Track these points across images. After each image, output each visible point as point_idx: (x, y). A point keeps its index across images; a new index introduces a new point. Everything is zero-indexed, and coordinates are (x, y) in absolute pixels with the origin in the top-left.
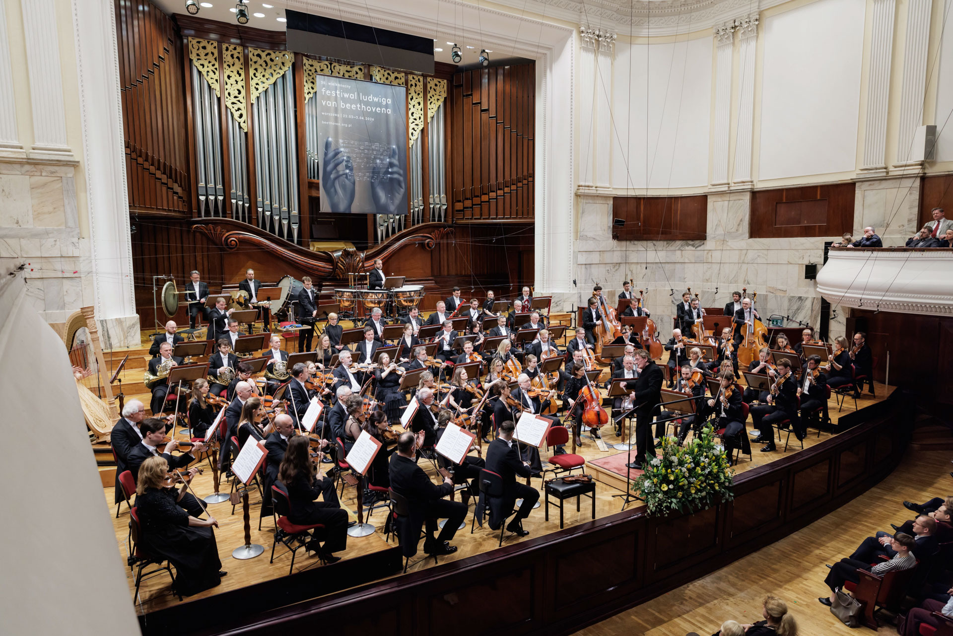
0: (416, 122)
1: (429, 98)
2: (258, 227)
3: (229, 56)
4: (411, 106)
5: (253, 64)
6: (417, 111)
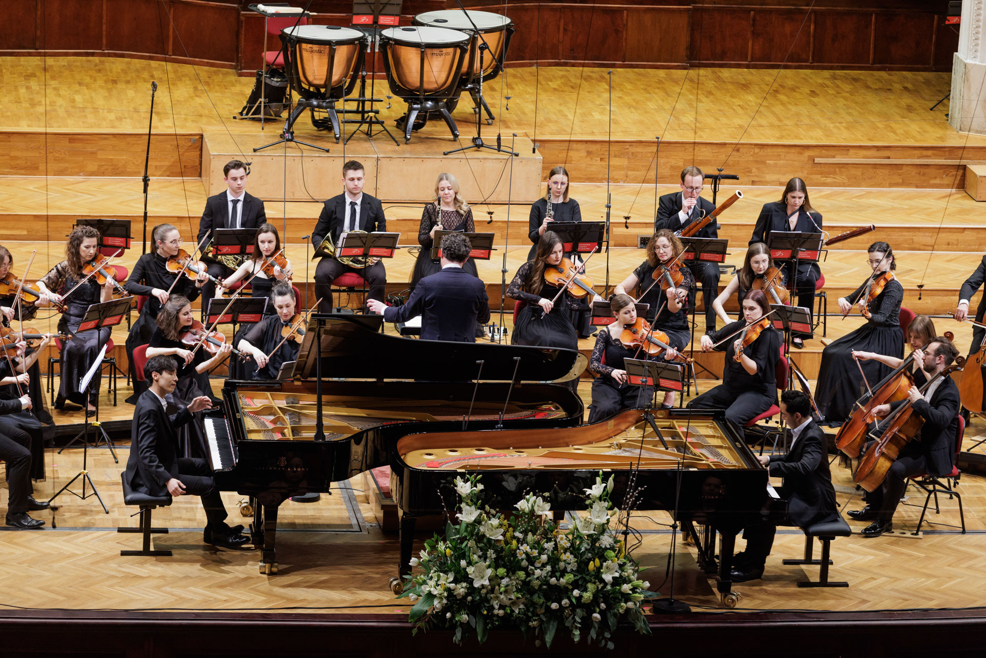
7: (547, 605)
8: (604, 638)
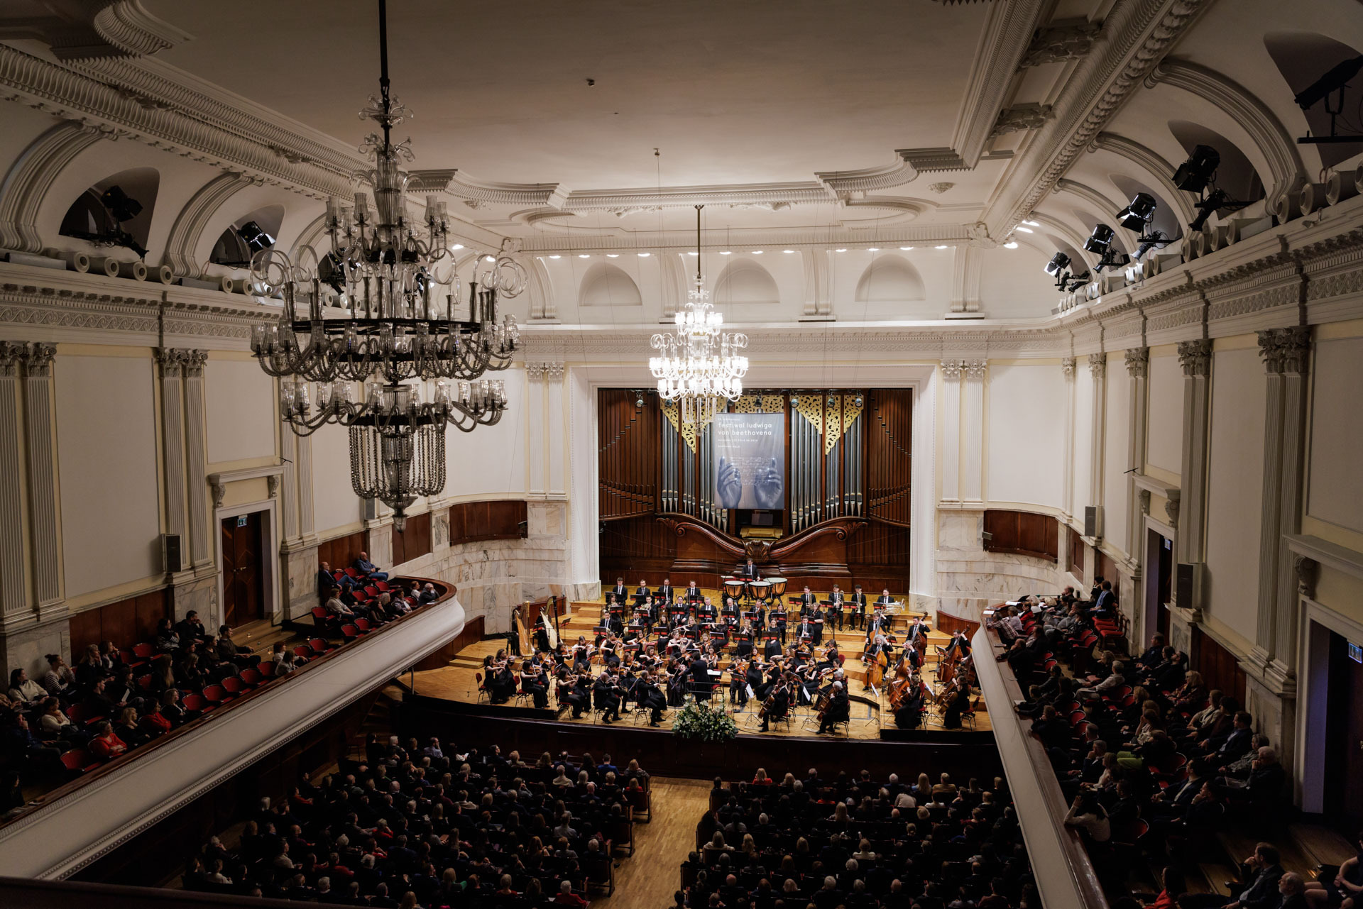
0: (833, 433)
1: (845, 412)
2: (700, 518)
4: (827, 421)
6: (833, 423)
7: (705, 730)
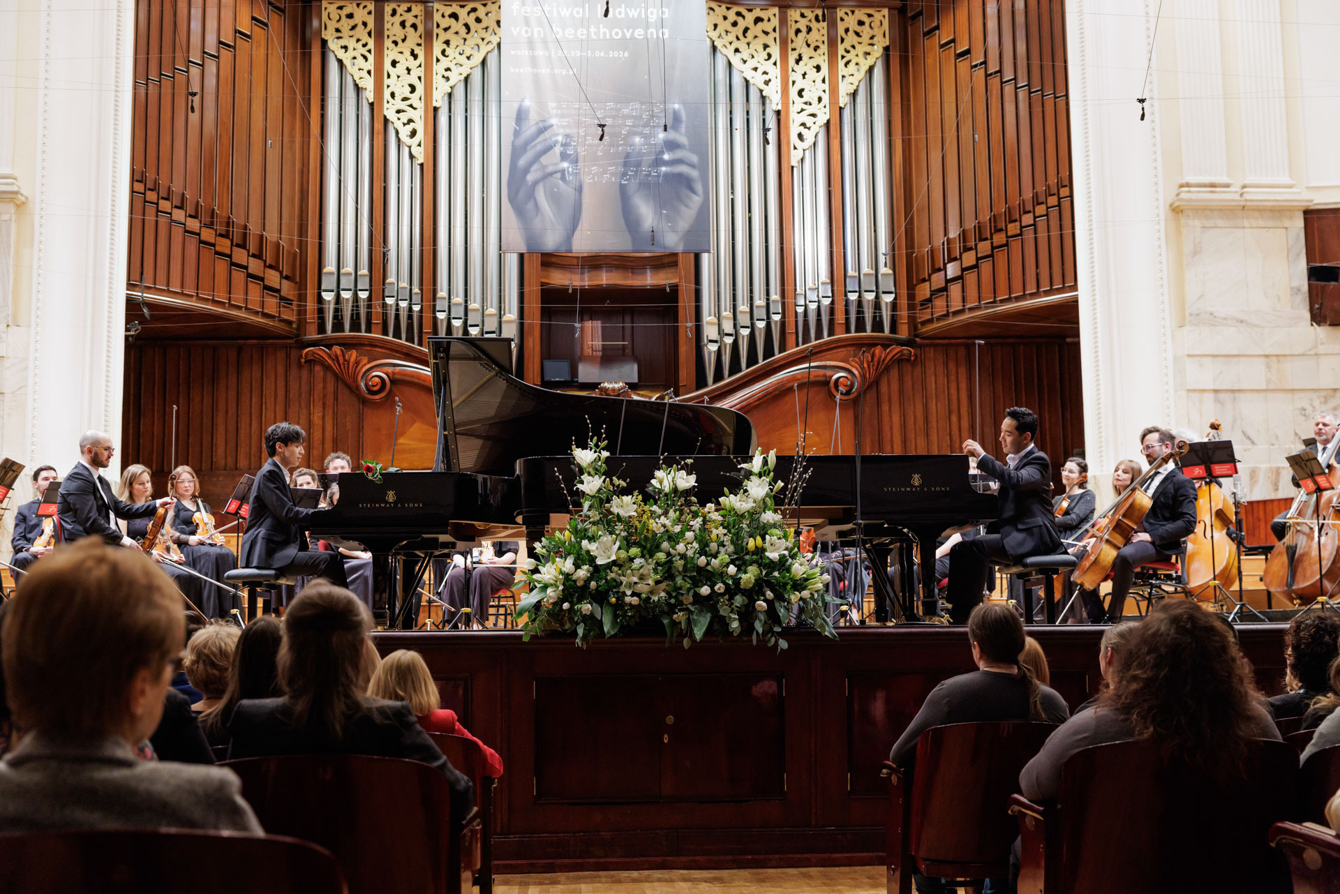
0: (810, 109)
1: (841, 52)
3: (397, 27)
5: (440, 31)
6: (810, 81)
7: (695, 591)
8: (773, 633)
